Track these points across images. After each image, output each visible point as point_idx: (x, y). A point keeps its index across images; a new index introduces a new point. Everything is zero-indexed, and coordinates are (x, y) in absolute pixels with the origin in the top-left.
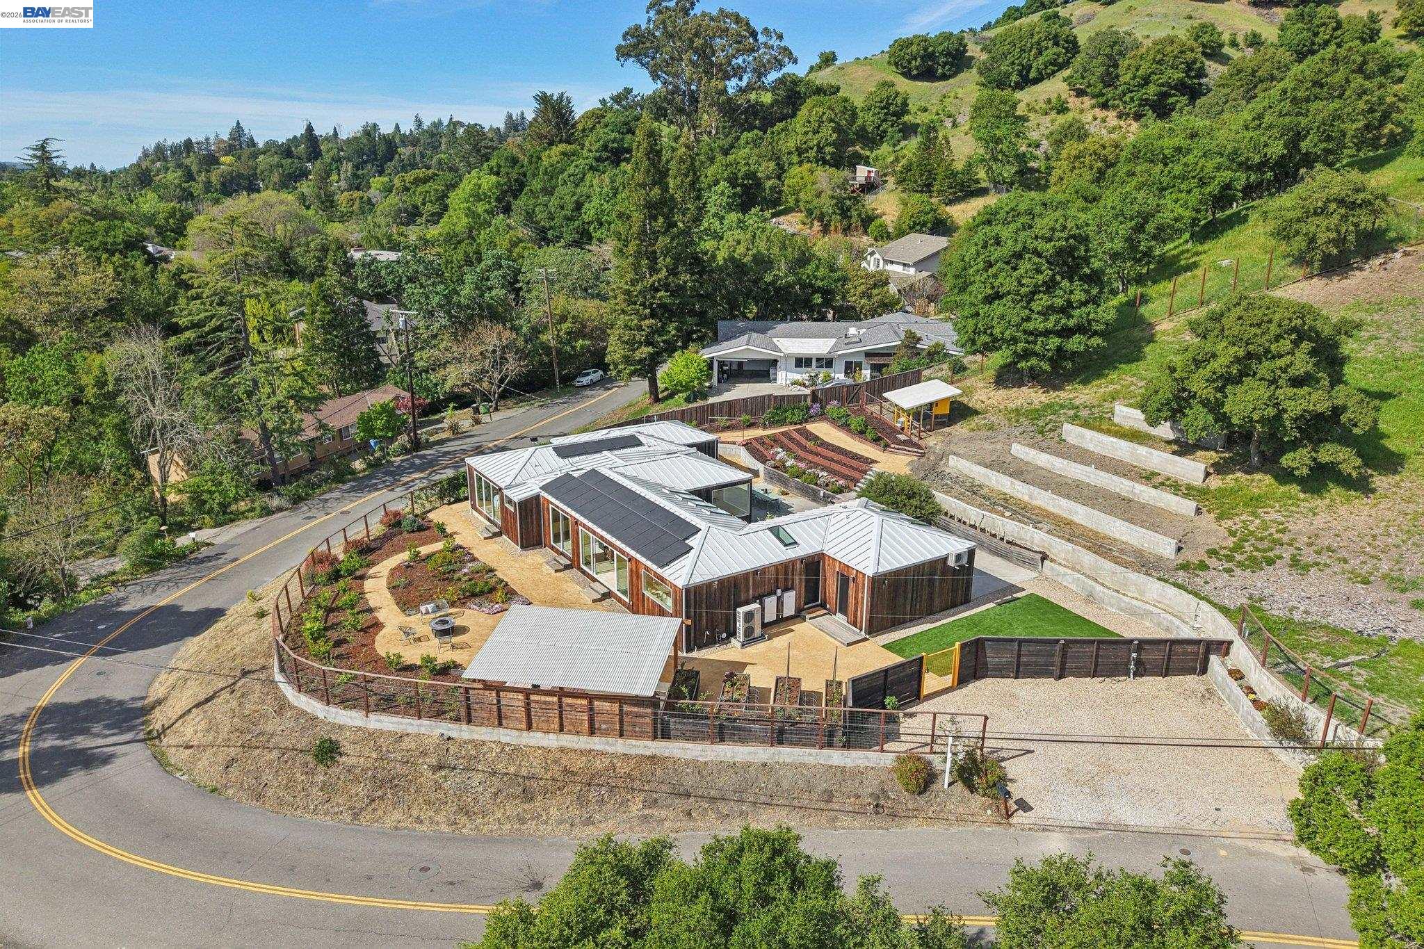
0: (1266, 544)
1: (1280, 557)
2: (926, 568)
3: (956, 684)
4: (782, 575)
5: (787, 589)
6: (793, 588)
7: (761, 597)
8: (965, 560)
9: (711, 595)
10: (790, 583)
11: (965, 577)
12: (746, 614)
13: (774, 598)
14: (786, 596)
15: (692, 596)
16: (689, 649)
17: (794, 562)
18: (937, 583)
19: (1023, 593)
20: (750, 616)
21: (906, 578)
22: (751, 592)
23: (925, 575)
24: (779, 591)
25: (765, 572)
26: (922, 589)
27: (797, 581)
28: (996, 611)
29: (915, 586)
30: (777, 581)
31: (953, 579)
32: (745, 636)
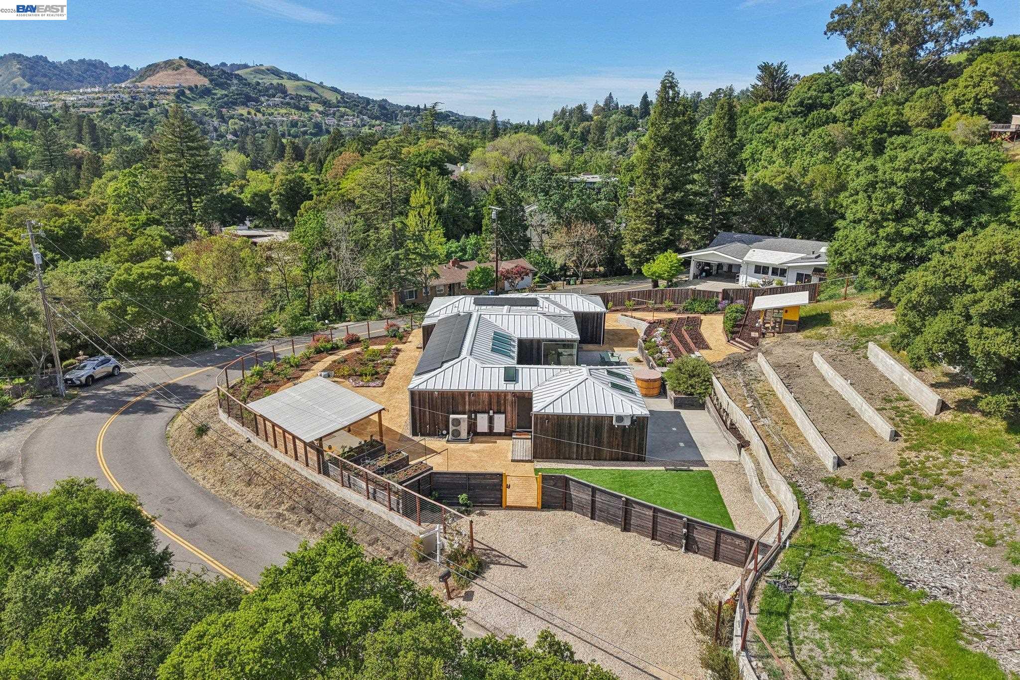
0: (927, 482)
1: (931, 497)
2: (592, 420)
3: (540, 506)
4: (494, 400)
5: (499, 412)
6: (504, 413)
7: (476, 412)
8: (627, 423)
9: (432, 401)
10: (503, 408)
11: (637, 438)
12: (454, 420)
13: (486, 415)
14: (496, 416)
15: (417, 398)
16: (415, 433)
17: (506, 393)
18: (605, 435)
19: (701, 469)
20: (457, 422)
21: (570, 423)
22: (467, 407)
23: (591, 425)
24: (491, 412)
25: (479, 395)
26: (588, 437)
27: (509, 408)
28: (658, 473)
29: (581, 432)
30: (490, 404)
31: (623, 436)
32: (453, 435)
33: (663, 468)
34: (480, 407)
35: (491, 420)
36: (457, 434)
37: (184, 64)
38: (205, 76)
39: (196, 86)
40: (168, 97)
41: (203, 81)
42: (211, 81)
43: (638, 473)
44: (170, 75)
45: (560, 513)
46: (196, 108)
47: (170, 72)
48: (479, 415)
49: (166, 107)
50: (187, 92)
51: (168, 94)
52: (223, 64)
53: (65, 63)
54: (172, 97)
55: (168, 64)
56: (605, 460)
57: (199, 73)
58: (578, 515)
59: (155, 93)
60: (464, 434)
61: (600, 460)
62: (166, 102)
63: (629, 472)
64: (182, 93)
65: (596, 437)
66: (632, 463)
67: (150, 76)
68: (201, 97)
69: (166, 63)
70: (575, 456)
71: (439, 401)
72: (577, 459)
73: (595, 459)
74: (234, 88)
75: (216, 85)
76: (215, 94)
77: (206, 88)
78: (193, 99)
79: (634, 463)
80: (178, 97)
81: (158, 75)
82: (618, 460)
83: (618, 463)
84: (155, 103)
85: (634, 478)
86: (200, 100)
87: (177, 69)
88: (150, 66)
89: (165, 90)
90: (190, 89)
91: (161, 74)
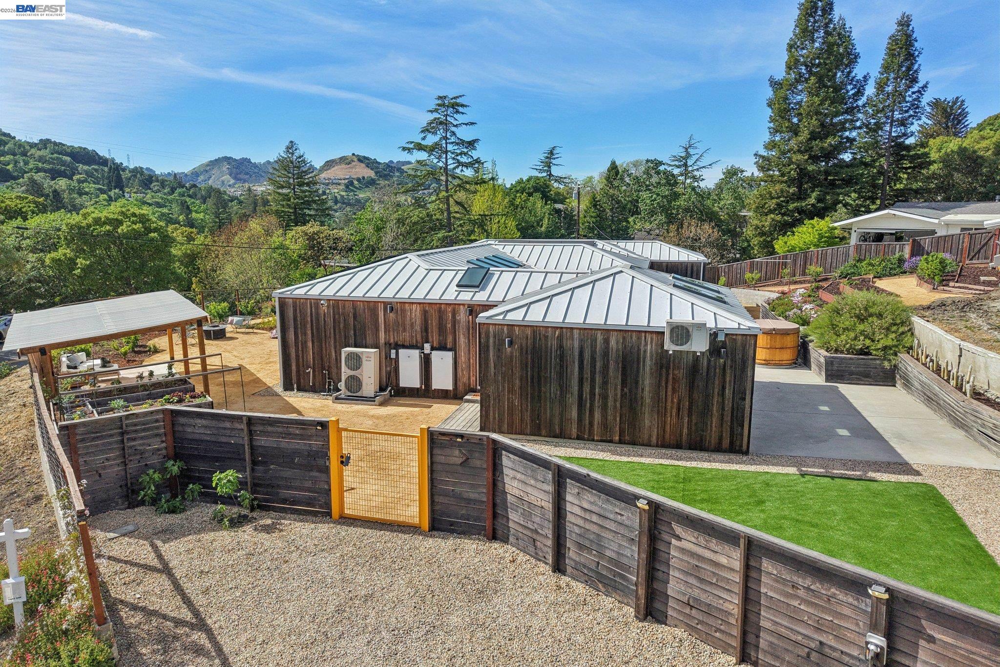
2: (613, 343)
3: (426, 525)
4: (434, 323)
5: (442, 347)
6: (453, 349)
7: (398, 346)
8: (699, 345)
9: (318, 320)
10: (450, 339)
11: (728, 392)
12: (350, 356)
13: (416, 353)
14: (436, 356)
15: (290, 313)
16: (288, 387)
17: (454, 306)
18: (647, 382)
19: (904, 478)
20: (356, 362)
21: (561, 347)
22: (382, 335)
23: (612, 356)
24: (427, 347)
25: (403, 311)
26: (605, 383)
27: (462, 341)
28: (779, 479)
29: (587, 374)
30: (425, 329)
31: (692, 386)
32: (348, 388)
33: (793, 470)
34: (405, 337)
35: (426, 364)
36: (355, 384)
37: (356, 160)
38: (372, 169)
39: (364, 178)
40: (339, 187)
41: (370, 173)
42: (376, 173)
43: (727, 477)
44: (342, 169)
45: (470, 546)
46: (361, 196)
47: (343, 166)
48: (401, 351)
49: (336, 195)
50: (356, 182)
51: (339, 184)
52: (391, 162)
53: (264, 164)
54: (342, 187)
55: (343, 160)
56: (648, 445)
57: (367, 166)
58: (522, 557)
59: (329, 183)
60: (370, 386)
61: (633, 443)
62: (336, 191)
63: (700, 472)
64: (351, 183)
65: (624, 383)
66: (715, 456)
67: (327, 170)
68: (367, 187)
69: (341, 158)
70: (574, 432)
71: (330, 321)
72: (579, 438)
73: (621, 442)
74: (395, 179)
75: (381, 176)
76: (379, 184)
77: (372, 180)
78: (360, 189)
79: (721, 456)
80: (347, 186)
81: (333, 169)
82: (678, 446)
83: (680, 453)
84: (328, 191)
85: (712, 485)
86: (366, 189)
87: (349, 163)
88: (328, 162)
89: (337, 181)
90: (358, 180)
91: (336, 168)
